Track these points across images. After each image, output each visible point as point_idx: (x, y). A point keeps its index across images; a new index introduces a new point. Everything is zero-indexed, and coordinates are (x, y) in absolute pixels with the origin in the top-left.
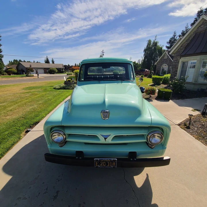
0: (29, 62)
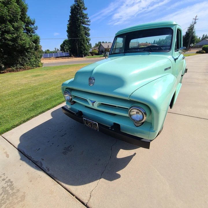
0: (110, 42)
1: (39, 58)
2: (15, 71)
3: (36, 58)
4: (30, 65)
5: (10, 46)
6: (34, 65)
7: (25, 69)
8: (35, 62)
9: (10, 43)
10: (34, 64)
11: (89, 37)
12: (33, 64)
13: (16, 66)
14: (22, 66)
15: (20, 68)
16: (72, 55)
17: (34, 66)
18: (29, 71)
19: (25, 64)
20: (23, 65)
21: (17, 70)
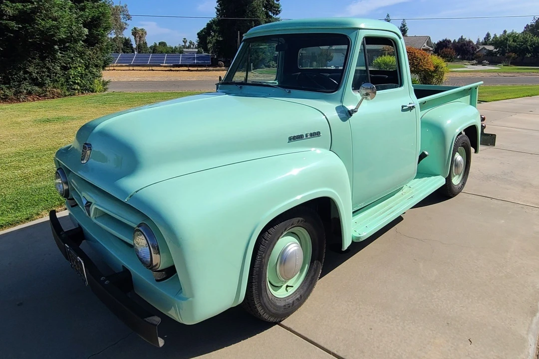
1: (96, 66)
2: (12, 101)
3: (87, 67)
4: (62, 85)
5: (12, 31)
6: (76, 87)
7: (42, 96)
8: (81, 77)
9: (13, 24)
10: (78, 84)
11: (277, 16)
12: (75, 83)
13: (19, 86)
14: (37, 88)
15: (29, 93)
16: (220, 63)
17: (75, 89)
18: (56, 101)
19: (48, 81)
20: (41, 85)
21: (17, 98)
